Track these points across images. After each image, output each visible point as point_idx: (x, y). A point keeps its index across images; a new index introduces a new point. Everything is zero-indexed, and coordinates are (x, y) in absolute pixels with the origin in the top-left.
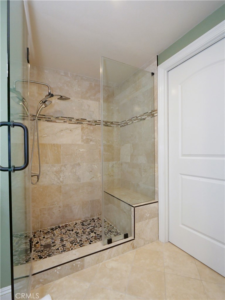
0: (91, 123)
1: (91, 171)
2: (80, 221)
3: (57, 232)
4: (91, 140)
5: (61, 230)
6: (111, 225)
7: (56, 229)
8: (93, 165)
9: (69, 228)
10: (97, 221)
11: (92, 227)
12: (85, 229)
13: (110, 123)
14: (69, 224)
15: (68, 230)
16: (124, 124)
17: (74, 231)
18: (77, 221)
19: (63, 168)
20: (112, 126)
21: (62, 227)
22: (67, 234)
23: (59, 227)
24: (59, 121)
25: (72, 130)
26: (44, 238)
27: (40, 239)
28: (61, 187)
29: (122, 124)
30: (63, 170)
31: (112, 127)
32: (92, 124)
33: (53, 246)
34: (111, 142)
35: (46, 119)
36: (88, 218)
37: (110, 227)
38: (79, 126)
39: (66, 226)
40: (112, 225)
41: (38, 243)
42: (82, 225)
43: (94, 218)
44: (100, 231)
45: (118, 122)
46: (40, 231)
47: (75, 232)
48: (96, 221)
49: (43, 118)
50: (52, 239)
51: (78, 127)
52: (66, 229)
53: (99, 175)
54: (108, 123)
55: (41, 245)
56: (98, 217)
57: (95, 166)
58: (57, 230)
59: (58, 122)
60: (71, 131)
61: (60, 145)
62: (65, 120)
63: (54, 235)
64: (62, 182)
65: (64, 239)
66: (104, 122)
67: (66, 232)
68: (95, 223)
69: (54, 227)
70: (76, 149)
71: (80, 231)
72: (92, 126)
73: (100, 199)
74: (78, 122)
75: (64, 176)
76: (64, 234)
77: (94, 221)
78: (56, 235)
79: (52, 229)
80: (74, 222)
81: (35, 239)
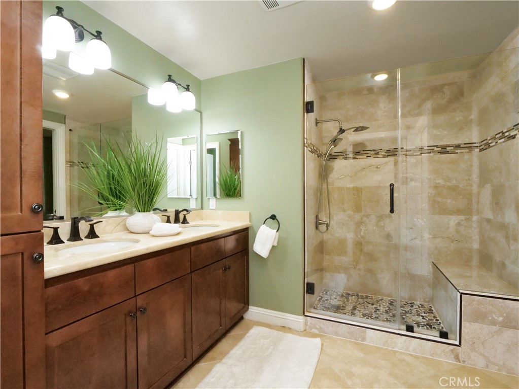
0: (412, 152)
1: (411, 227)
2: (389, 298)
3: (352, 299)
4: (412, 180)
5: (358, 299)
6: (437, 320)
7: (352, 296)
8: (416, 220)
9: (369, 300)
10: (417, 307)
11: (404, 312)
12: (392, 310)
13: (452, 148)
14: (372, 297)
15: (367, 302)
16: (485, 145)
17: (375, 306)
18: (385, 298)
19: (365, 219)
20: (457, 151)
21: (361, 296)
22: (364, 306)
23: (358, 295)
24: (360, 157)
25: (379, 167)
26: (335, 298)
27: (331, 298)
28: (361, 243)
29: (481, 146)
30: (365, 221)
31: (457, 153)
32: (415, 154)
33: (342, 310)
34: (454, 181)
35: (343, 157)
36: (405, 299)
37: (435, 321)
38: (391, 159)
39: (367, 297)
40: (440, 321)
41: (327, 300)
42: (389, 303)
43: (415, 302)
44: (412, 320)
45: (476, 143)
46: (334, 292)
47: (375, 308)
48: (414, 307)
49: (339, 155)
50: (344, 303)
51: (389, 162)
52: (365, 300)
53: (426, 236)
54: (448, 148)
55: (330, 304)
56: (423, 303)
57: (419, 220)
58: (354, 297)
59: (359, 159)
60: (377, 168)
61: (361, 189)
62: (368, 154)
63: (348, 300)
64: (363, 237)
65: (357, 309)
66: (439, 147)
67: (362, 303)
68: (412, 309)
69: (351, 293)
70: (385, 193)
71: (382, 309)
72: (415, 156)
73: (428, 276)
74: (390, 154)
75: (366, 230)
76: (359, 303)
77: (412, 306)
78: (350, 301)
79: (348, 294)
80: (380, 297)
81: (326, 296)
